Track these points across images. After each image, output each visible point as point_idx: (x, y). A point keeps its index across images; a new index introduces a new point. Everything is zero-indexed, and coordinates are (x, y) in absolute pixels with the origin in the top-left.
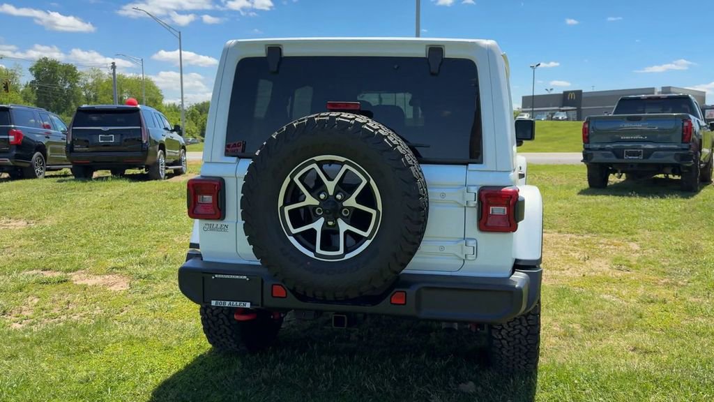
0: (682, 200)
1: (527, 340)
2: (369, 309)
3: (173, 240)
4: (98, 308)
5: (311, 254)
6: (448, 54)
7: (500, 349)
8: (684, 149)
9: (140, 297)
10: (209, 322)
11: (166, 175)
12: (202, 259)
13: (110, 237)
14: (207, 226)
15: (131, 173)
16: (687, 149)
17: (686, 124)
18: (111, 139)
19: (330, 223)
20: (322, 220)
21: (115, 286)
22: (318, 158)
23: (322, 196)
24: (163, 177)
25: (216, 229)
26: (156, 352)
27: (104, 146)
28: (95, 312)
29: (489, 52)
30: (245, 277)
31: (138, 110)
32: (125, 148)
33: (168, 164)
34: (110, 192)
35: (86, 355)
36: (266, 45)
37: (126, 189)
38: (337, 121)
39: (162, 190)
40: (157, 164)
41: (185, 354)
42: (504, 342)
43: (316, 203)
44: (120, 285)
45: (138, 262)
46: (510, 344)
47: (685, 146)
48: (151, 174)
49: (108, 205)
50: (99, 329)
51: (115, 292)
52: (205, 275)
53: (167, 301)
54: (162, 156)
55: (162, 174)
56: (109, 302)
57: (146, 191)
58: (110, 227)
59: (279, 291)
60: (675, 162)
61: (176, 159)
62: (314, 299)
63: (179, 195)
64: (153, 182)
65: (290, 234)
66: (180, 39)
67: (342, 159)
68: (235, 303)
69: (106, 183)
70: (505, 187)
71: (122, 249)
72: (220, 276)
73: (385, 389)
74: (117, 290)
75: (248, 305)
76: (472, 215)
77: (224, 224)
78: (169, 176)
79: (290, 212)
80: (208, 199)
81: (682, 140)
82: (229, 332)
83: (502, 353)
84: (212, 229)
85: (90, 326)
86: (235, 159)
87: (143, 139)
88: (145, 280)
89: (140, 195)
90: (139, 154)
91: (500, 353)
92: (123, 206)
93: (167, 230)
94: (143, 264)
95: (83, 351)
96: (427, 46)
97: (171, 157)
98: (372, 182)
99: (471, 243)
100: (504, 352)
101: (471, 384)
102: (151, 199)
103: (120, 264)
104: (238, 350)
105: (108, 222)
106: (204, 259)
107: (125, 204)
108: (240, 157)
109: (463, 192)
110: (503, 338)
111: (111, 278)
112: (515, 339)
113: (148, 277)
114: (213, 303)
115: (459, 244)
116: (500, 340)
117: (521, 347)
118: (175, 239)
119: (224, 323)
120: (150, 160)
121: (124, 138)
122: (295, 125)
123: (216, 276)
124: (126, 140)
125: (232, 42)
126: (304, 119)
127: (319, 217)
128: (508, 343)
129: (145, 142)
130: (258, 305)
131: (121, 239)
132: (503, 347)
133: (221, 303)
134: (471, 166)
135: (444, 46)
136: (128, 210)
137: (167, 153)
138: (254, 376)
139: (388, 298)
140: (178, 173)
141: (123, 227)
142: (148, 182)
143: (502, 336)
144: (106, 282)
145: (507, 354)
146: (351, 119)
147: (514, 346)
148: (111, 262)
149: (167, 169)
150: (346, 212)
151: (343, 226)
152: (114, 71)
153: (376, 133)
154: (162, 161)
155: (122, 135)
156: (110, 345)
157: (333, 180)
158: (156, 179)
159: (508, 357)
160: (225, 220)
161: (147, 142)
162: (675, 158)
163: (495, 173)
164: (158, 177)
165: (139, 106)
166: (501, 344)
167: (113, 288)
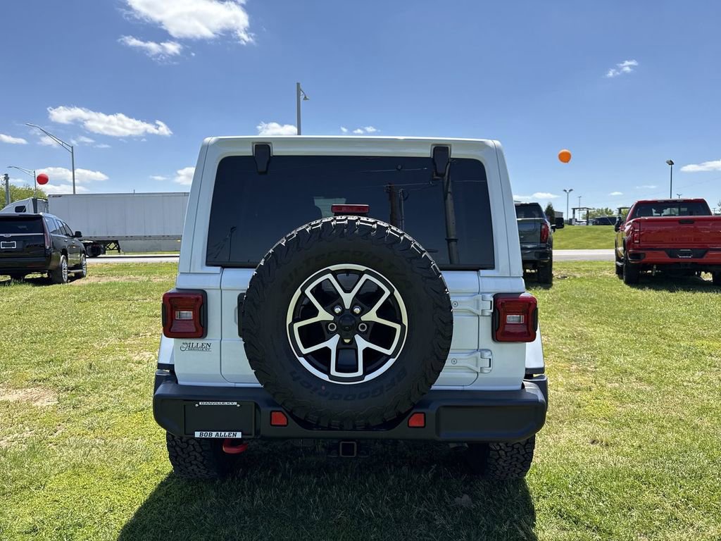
0: (544, 291)
1: (525, 449)
2: (383, 434)
3: (93, 346)
4: (27, 429)
5: (325, 377)
6: (455, 153)
7: (497, 460)
8: (541, 248)
9: (72, 413)
10: (178, 449)
11: (69, 278)
12: (177, 382)
13: (24, 345)
14: (185, 346)
15: (31, 277)
16: (544, 248)
17: (543, 227)
18: (13, 245)
19: (347, 341)
20: (336, 338)
21: (41, 401)
22: (333, 268)
23: (338, 310)
24: (65, 280)
25: (197, 348)
26: (110, 483)
27: (5, 252)
28: (26, 435)
29: (497, 152)
30: (235, 403)
31: (40, 217)
32: (27, 254)
33: (70, 268)
34: (14, 297)
35: (26, 493)
36: (253, 143)
37: (31, 294)
38: (358, 226)
39: (69, 294)
40: (60, 268)
41: (144, 483)
42: (502, 453)
43: (330, 317)
44: (47, 401)
45: (61, 372)
46: (508, 454)
47: (543, 245)
48: (54, 278)
49: (15, 311)
50: (34, 456)
51: (42, 408)
52: (185, 403)
53: (104, 415)
54: (65, 261)
55: (65, 278)
56: (38, 420)
57: (52, 295)
58: (22, 335)
59: (280, 418)
60: (536, 259)
61: (77, 263)
62: (317, 426)
63: (87, 298)
64: (57, 286)
65: (300, 354)
66: (72, 153)
67: (362, 268)
68: (223, 433)
69: (9, 288)
70: (521, 293)
71: (40, 358)
72: (205, 403)
73: (384, 514)
74: (44, 405)
75: (239, 435)
76: (486, 325)
77: (206, 342)
78: (71, 279)
79: (300, 329)
80: (187, 315)
81: (541, 240)
82: (200, 459)
83: (498, 464)
84: (191, 348)
85: (23, 453)
86: (218, 269)
87: (46, 245)
88: (74, 392)
89: (48, 299)
90: (44, 260)
91: (496, 464)
92: (32, 311)
93: (84, 335)
94: (67, 374)
95: (22, 488)
96: (433, 145)
97: (72, 261)
98: (397, 294)
99: (487, 355)
100: (500, 463)
101: (466, 497)
102: (59, 303)
103: (42, 376)
104: (207, 477)
105: (19, 329)
106: (179, 382)
107: (33, 309)
108: (224, 267)
109: (478, 301)
110: (501, 449)
111: (34, 392)
112: (513, 448)
113: (76, 388)
114: (197, 434)
115: (473, 355)
116: (498, 451)
117: (519, 457)
118: (95, 345)
119: (195, 450)
120: (53, 264)
121: (27, 244)
122: (308, 230)
123: (200, 403)
124: (28, 247)
125: (210, 140)
126: (318, 224)
127: (332, 334)
128: (506, 453)
129: (48, 247)
130: (251, 435)
131: (37, 346)
132: (500, 457)
133: (206, 435)
134: (482, 272)
135: (450, 145)
136: (38, 315)
137: (69, 259)
138: (233, 507)
139: (405, 420)
140: (79, 276)
141: (37, 334)
142: (51, 286)
143: (500, 447)
144: (30, 396)
145: (503, 464)
146: (373, 223)
147: (511, 456)
148: (32, 373)
149: (69, 273)
150: (363, 327)
151: (362, 344)
152: (7, 181)
153: (402, 238)
154: (65, 265)
155: (24, 241)
156: (53, 477)
157: (350, 292)
158: (60, 283)
159: (503, 467)
160: (207, 338)
161: (50, 248)
162: (535, 256)
163: (508, 280)
164: (60, 281)
165: (41, 214)
166: (499, 455)
167: (38, 404)
